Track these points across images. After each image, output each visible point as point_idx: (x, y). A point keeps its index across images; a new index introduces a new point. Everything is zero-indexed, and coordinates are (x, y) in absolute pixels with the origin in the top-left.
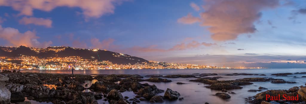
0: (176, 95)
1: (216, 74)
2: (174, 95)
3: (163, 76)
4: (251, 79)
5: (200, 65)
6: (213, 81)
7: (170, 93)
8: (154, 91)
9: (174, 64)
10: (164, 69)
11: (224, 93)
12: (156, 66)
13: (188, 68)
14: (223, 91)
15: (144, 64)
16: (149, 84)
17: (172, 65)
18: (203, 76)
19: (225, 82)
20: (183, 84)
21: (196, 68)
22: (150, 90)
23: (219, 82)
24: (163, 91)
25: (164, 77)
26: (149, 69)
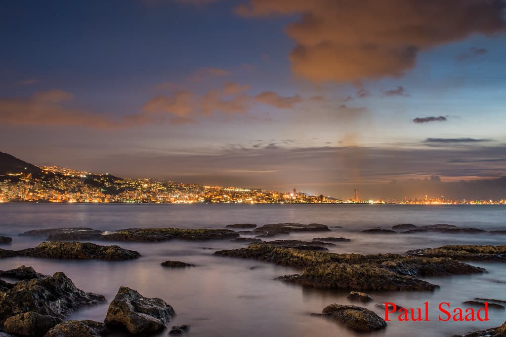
0: (156, 313)
1: (324, 228)
2: (149, 317)
3: (106, 233)
4: (477, 251)
5: (260, 191)
6: (312, 257)
7: (131, 307)
8: (58, 303)
9: (151, 182)
10: (111, 203)
11: (359, 309)
12: (73, 191)
13: (208, 201)
14: (353, 298)
15: (15, 180)
16: (37, 271)
17: (145, 186)
18: (270, 235)
19: (362, 259)
20: (189, 265)
21: (240, 201)
22: (41, 297)
23: (336, 259)
24: (101, 299)
25: (106, 238)
26: (42, 201)
